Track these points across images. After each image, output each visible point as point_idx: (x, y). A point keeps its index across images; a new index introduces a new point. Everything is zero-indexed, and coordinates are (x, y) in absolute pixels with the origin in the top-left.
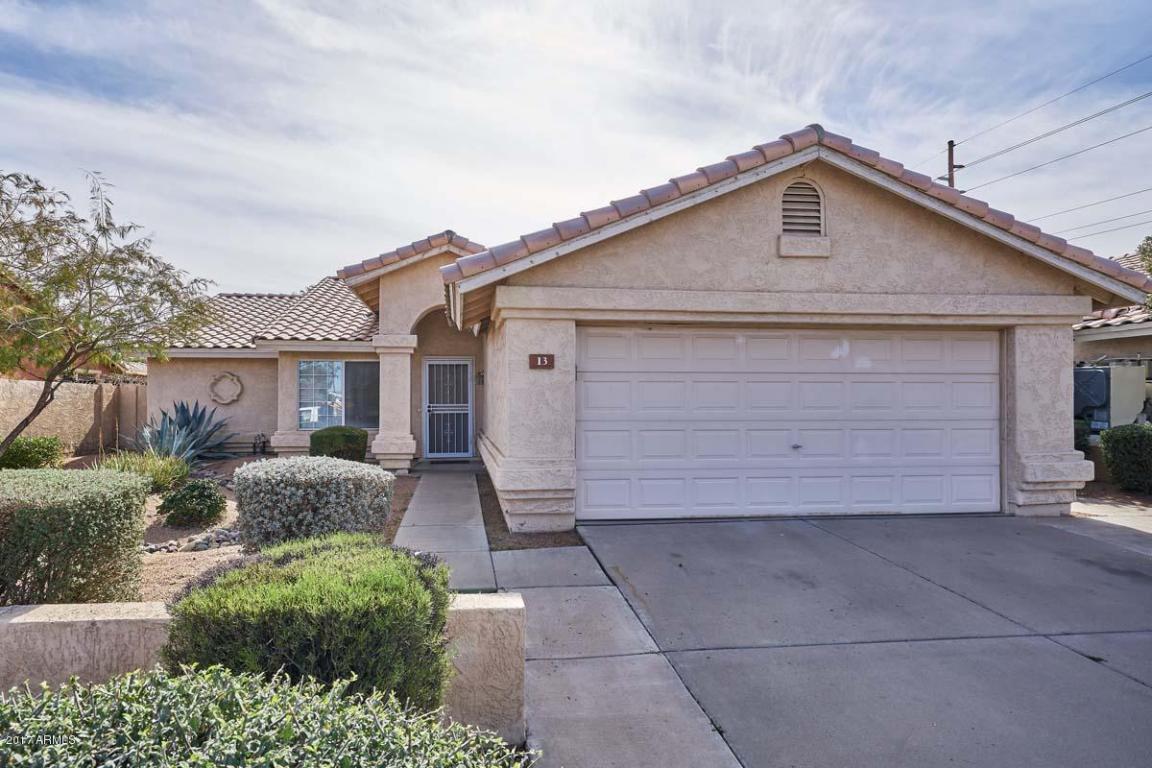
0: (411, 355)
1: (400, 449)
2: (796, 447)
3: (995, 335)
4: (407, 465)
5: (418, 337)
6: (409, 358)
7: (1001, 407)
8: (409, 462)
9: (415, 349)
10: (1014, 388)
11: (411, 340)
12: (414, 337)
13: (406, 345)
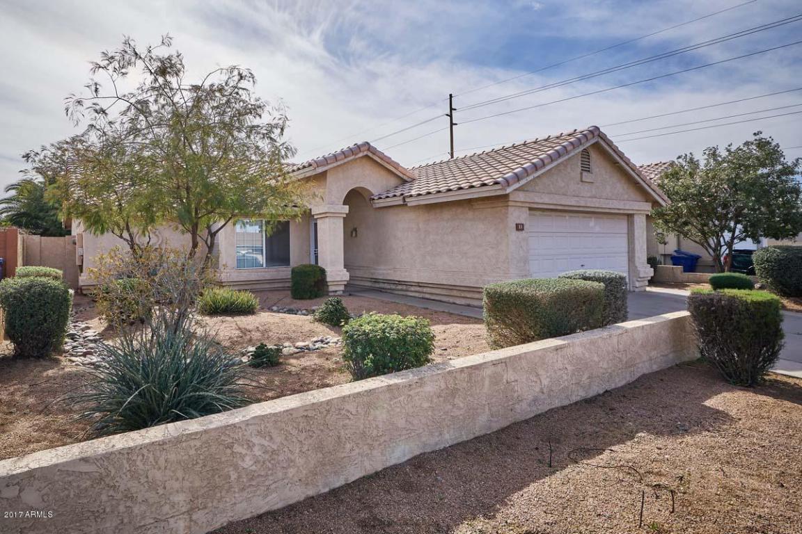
0: (344, 218)
1: (342, 278)
2: (582, 266)
3: (626, 217)
4: (342, 288)
5: (349, 208)
6: (342, 221)
7: (629, 248)
8: (343, 286)
9: (347, 214)
10: (634, 239)
11: (346, 209)
12: (348, 206)
13: (343, 212)
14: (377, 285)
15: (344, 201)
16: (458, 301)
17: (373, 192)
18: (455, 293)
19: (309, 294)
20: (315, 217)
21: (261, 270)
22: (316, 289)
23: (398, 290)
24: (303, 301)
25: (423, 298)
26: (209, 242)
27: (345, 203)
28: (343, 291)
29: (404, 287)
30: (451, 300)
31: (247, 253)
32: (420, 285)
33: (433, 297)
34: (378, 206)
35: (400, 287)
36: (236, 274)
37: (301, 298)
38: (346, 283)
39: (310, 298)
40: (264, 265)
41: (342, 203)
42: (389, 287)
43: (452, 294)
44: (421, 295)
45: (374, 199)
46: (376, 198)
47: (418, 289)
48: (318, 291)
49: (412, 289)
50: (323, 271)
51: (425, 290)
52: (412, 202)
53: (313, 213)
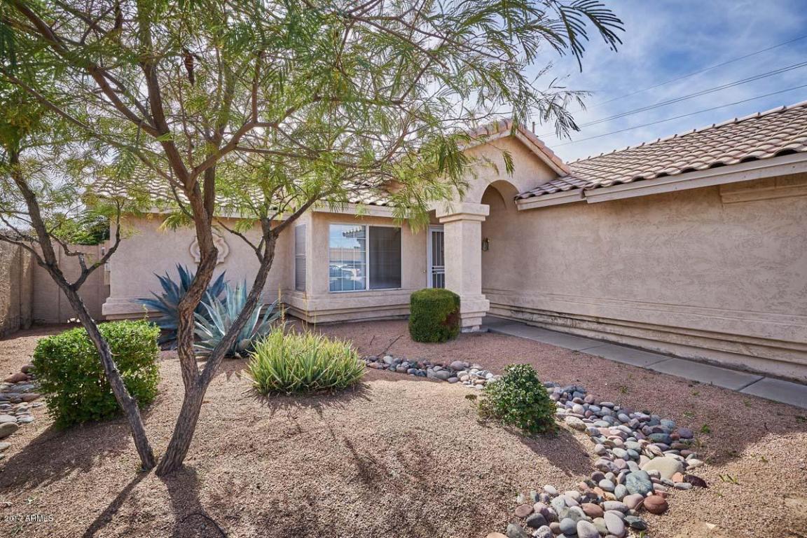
0: (483, 222)
1: (480, 308)
4: (479, 322)
5: (490, 208)
6: (480, 226)
8: (481, 319)
9: (487, 217)
11: (486, 210)
12: (488, 206)
13: (481, 213)
14: (520, 316)
15: (482, 199)
16: (678, 352)
17: (519, 190)
18: (673, 338)
19: (439, 335)
20: (441, 221)
21: (363, 294)
22: (449, 328)
23: (557, 325)
24: (429, 346)
25: (603, 340)
26: (263, 252)
27: (483, 202)
28: (480, 326)
29: (569, 322)
30: (663, 348)
31: (344, 267)
32: (601, 321)
33: (624, 341)
34: (525, 207)
35: (560, 321)
36: (329, 300)
37: (427, 341)
38: (484, 315)
39: (440, 341)
40: (368, 287)
41: (480, 202)
42: (541, 319)
43: (668, 340)
44: (600, 336)
45: (521, 198)
46: (524, 196)
47: (595, 326)
48: (452, 329)
49: (584, 325)
50: (457, 300)
51: (608, 329)
52: (594, 197)
53: (437, 216)
